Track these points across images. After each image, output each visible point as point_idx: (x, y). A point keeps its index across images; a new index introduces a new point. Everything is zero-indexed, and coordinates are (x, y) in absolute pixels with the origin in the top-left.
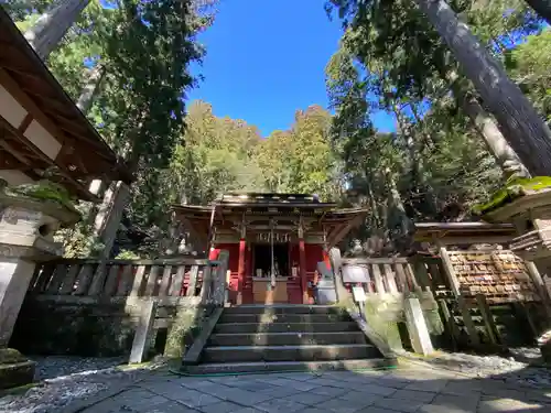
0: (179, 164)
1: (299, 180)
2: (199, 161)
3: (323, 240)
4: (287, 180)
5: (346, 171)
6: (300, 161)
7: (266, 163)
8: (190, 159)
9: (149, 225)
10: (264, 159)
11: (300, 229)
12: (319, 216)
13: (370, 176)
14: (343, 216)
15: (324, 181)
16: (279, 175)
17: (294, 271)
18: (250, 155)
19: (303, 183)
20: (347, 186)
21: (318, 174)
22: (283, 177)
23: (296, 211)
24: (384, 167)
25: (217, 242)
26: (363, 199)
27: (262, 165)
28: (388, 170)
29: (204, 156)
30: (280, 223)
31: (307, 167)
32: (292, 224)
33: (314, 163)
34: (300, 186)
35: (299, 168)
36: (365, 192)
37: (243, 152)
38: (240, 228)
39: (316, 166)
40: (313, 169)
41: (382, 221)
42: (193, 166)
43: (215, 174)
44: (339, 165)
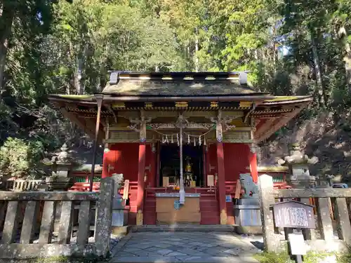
0: (68, 27)
1: (222, 45)
2: (91, 21)
3: (250, 138)
4: (206, 44)
5: (285, 30)
6: (224, 18)
7: (179, 21)
8: (81, 20)
9: (39, 105)
10: (176, 15)
11: (219, 128)
12: (246, 111)
13: (317, 38)
14: (279, 107)
15: (255, 45)
16: (196, 39)
17: (211, 181)
18: (158, 10)
19: (228, 49)
20: (285, 51)
21: (248, 36)
22: (202, 40)
23: (214, 105)
24: (338, 26)
25: (111, 141)
26: (305, 69)
27: (173, 24)
28: (342, 30)
29: (99, 13)
30: (192, 120)
31: (233, 26)
32: (209, 121)
33: (242, 19)
34: (223, 52)
35: (222, 28)
36: (308, 60)
37: (148, 7)
38: (139, 127)
39: (246, 24)
40: (240, 28)
41: (326, 97)
42: (85, 29)
43: (113, 38)
44: (276, 22)
